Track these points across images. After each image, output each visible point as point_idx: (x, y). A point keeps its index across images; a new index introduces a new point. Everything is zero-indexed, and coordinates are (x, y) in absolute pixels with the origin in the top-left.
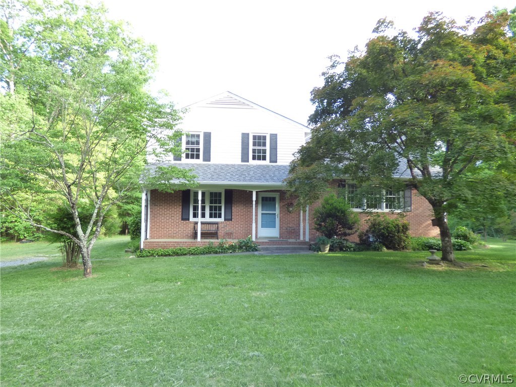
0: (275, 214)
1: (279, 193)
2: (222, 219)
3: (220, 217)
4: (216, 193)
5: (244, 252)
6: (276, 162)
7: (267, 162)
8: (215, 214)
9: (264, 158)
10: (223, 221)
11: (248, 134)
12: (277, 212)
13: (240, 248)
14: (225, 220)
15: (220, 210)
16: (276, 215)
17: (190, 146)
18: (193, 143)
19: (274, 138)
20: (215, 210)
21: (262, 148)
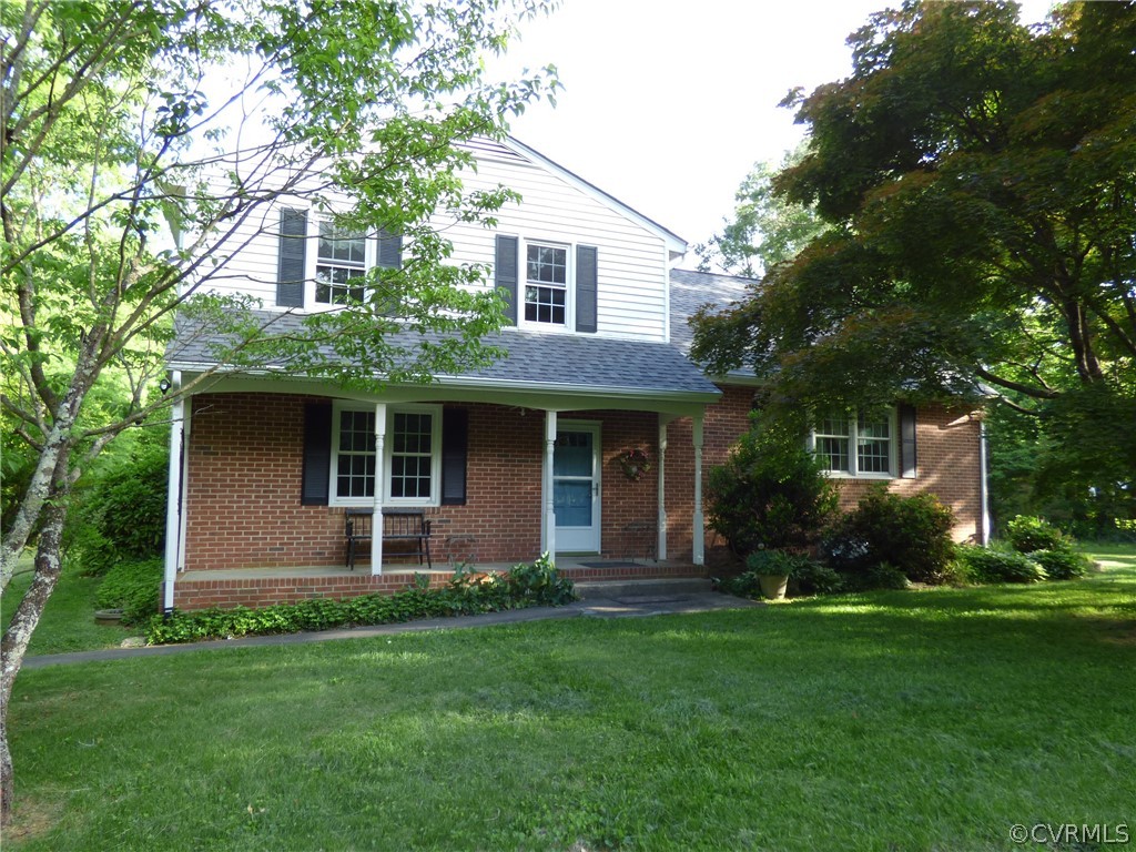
0: (590, 483)
1: (600, 422)
2: (432, 501)
3: (425, 492)
4: (413, 418)
5: (533, 605)
6: (594, 330)
7: (568, 328)
8: (411, 483)
9: (559, 317)
10: (437, 505)
11: (515, 240)
12: (596, 477)
13: (517, 593)
14: (444, 501)
15: (426, 469)
16: (594, 486)
17: (333, 263)
18: (341, 254)
19: (588, 257)
20: (411, 471)
21: (553, 285)
